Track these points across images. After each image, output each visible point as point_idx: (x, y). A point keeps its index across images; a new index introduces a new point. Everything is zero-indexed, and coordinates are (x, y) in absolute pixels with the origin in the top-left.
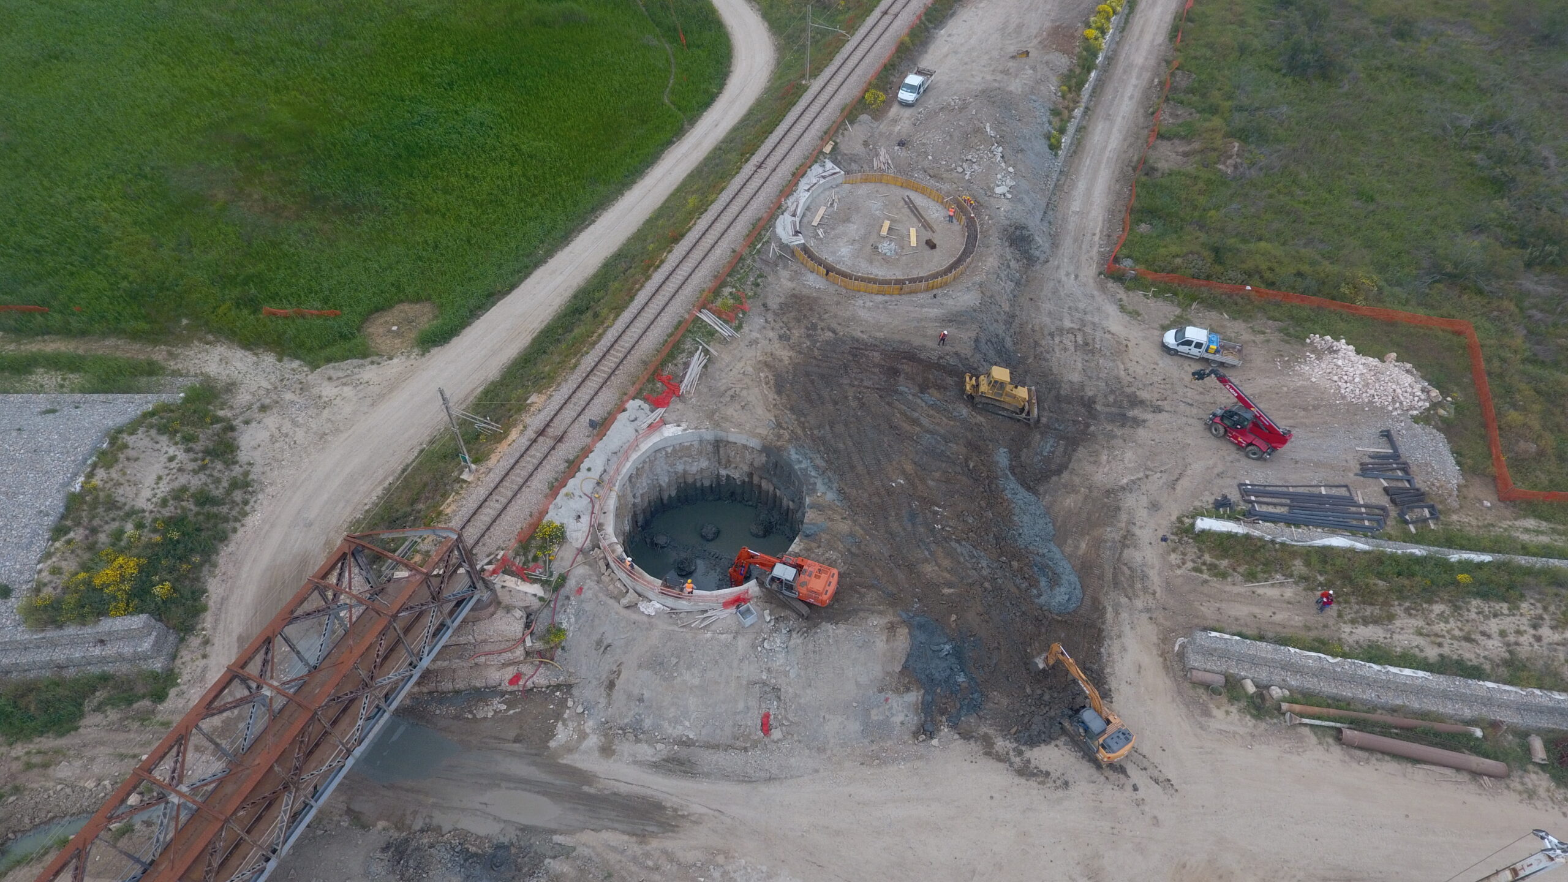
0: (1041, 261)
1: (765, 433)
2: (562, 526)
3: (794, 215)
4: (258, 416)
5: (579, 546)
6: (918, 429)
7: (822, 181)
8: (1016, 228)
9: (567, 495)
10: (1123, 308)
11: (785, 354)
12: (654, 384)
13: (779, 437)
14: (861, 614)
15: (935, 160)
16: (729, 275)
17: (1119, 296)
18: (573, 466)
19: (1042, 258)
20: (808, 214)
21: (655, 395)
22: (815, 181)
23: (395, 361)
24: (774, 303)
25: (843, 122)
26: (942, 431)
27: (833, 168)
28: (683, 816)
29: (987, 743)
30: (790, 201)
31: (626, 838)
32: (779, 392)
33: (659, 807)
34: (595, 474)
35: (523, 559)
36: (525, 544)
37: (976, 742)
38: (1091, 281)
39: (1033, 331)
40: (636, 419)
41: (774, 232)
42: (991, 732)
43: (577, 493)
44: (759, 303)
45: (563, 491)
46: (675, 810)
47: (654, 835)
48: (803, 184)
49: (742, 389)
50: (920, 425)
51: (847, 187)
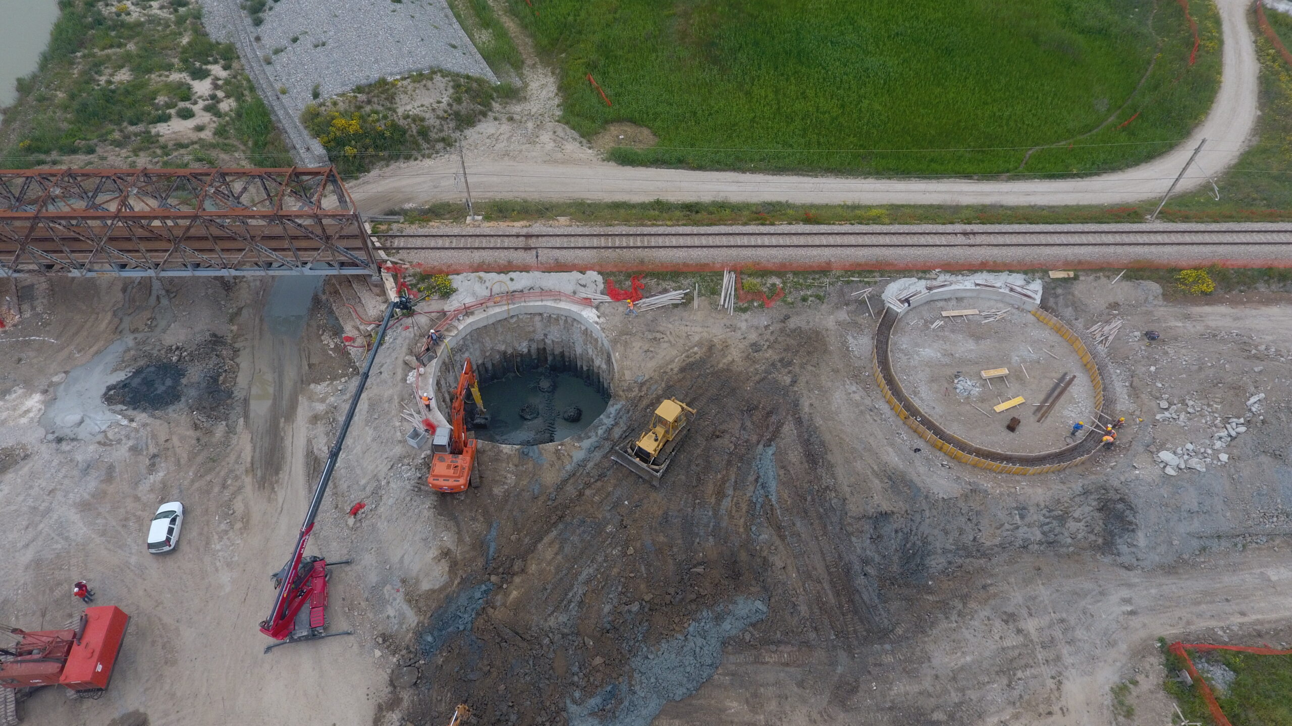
0: (1119, 560)
1: (627, 378)
2: (455, 291)
3: (930, 289)
4: (504, 120)
5: (446, 309)
6: (713, 500)
7: (1007, 291)
8: (1122, 500)
9: (480, 278)
10: (1120, 691)
11: (735, 354)
12: (626, 280)
13: (630, 389)
14: (451, 524)
15: (1154, 377)
16: (795, 274)
17: (1140, 678)
18: (505, 269)
19: (1126, 559)
20: (954, 302)
21: (617, 286)
22: (998, 285)
23: (591, 151)
24: (794, 322)
25: (1119, 270)
26: (724, 524)
27: (1036, 292)
28: (273, 488)
29: (393, 703)
30: (942, 278)
31: (249, 459)
32: (682, 370)
33: (278, 471)
34: (512, 287)
35: (414, 282)
36: (425, 276)
37: (391, 693)
38: (1143, 634)
39: (984, 587)
40: (584, 286)
41: (888, 283)
42: (405, 704)
43: (488, 284)
44: (785, 311)
45: (482, 274)
46: (277, 482)
47: (254, 476)
48: (981, 278)
49: (670, 342)
50: (719, 502)
51: (1030, 318)
